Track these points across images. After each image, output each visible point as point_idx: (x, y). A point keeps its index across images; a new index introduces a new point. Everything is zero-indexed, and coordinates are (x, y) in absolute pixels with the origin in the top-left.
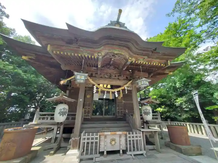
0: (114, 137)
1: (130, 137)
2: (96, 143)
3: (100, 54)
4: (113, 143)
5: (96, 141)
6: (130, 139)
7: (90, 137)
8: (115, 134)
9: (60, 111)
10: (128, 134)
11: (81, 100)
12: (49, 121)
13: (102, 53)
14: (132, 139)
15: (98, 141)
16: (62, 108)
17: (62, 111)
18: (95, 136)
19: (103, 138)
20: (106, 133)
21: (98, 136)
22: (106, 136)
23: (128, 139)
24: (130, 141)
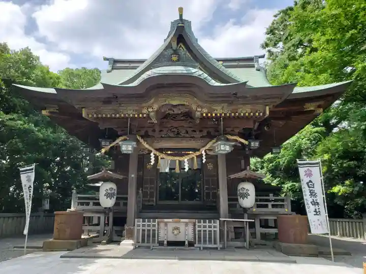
0: (177, 225)
1: (199, 227)
2: (154, 230)
3: (150, 110)
4: (176, 232)
5: (154, 228)
6: (199, 229)
7: (146, 223)
8: (180, 222)
9: (105, 193)
10: (197, 222)
11: (133, 176)
12: (91, 207)
13: (154, 107)
14: (202, 229)
15: (156, 228)
16: (108, 188)
17: (109, 191)
18: (151, 223)
19: (162, 225)
20: (166, 220)
21: (156, 223)
22: (166, 224)
23: (197, 229)
24: (200, 231)
